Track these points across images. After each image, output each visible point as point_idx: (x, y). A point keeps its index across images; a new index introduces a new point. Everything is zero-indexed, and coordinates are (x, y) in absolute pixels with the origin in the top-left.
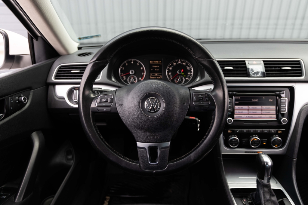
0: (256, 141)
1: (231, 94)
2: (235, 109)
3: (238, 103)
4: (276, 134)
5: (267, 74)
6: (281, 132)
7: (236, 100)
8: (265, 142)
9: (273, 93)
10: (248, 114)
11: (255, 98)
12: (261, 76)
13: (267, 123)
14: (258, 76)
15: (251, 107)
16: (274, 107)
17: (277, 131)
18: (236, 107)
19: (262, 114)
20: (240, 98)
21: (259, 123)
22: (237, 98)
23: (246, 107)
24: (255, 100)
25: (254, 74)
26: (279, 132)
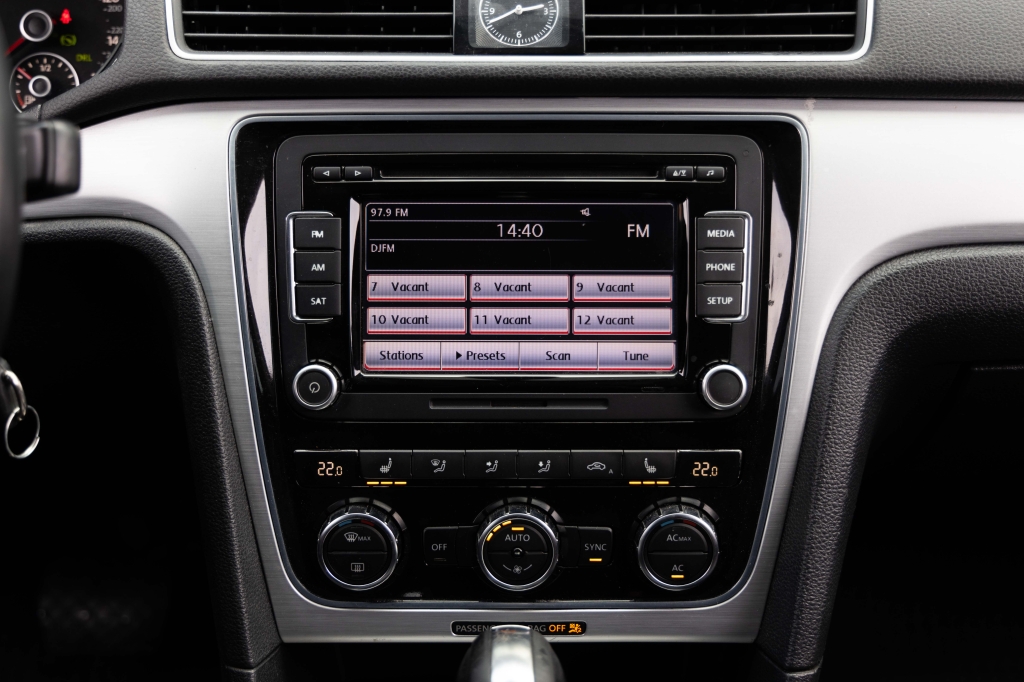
0: (520, 544)
1: (333, 177)
2: (371, 297)
3: (391, 249)
4: (682, 483)
5: (593, 25)
6: (715, 472)
7: (373, 229)
8: (600, 548)
9: (651, 174)
10: (468, 336)
11: (522, 215)
12: (558, 43)
13: (604, 402)
14: (537, 40)
15: (486, 282)
16: (661, 284)
17: (687, 462)
18: (381, 283)
19: (571, 337)
20: (405, 213)
21: (544, 402)
22: (378, 211)
23: (451, 283)
24: (520, 226)
25: (502, 28)
26: (702, 469)
